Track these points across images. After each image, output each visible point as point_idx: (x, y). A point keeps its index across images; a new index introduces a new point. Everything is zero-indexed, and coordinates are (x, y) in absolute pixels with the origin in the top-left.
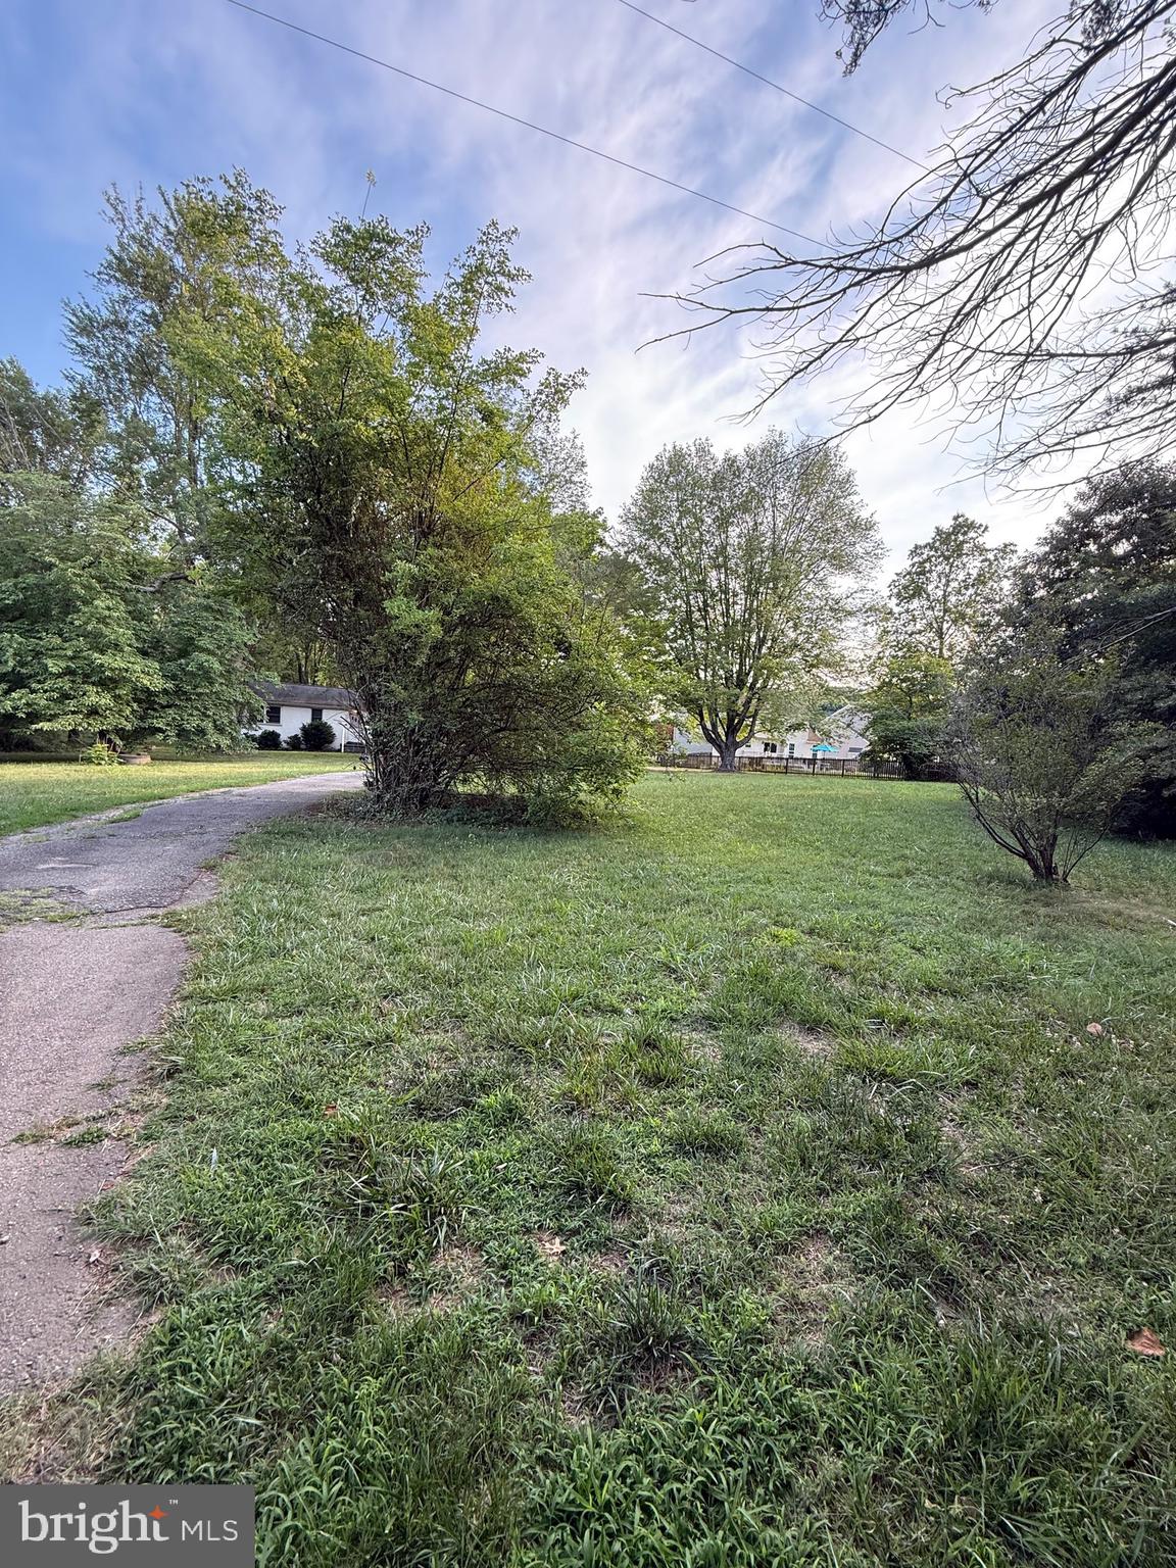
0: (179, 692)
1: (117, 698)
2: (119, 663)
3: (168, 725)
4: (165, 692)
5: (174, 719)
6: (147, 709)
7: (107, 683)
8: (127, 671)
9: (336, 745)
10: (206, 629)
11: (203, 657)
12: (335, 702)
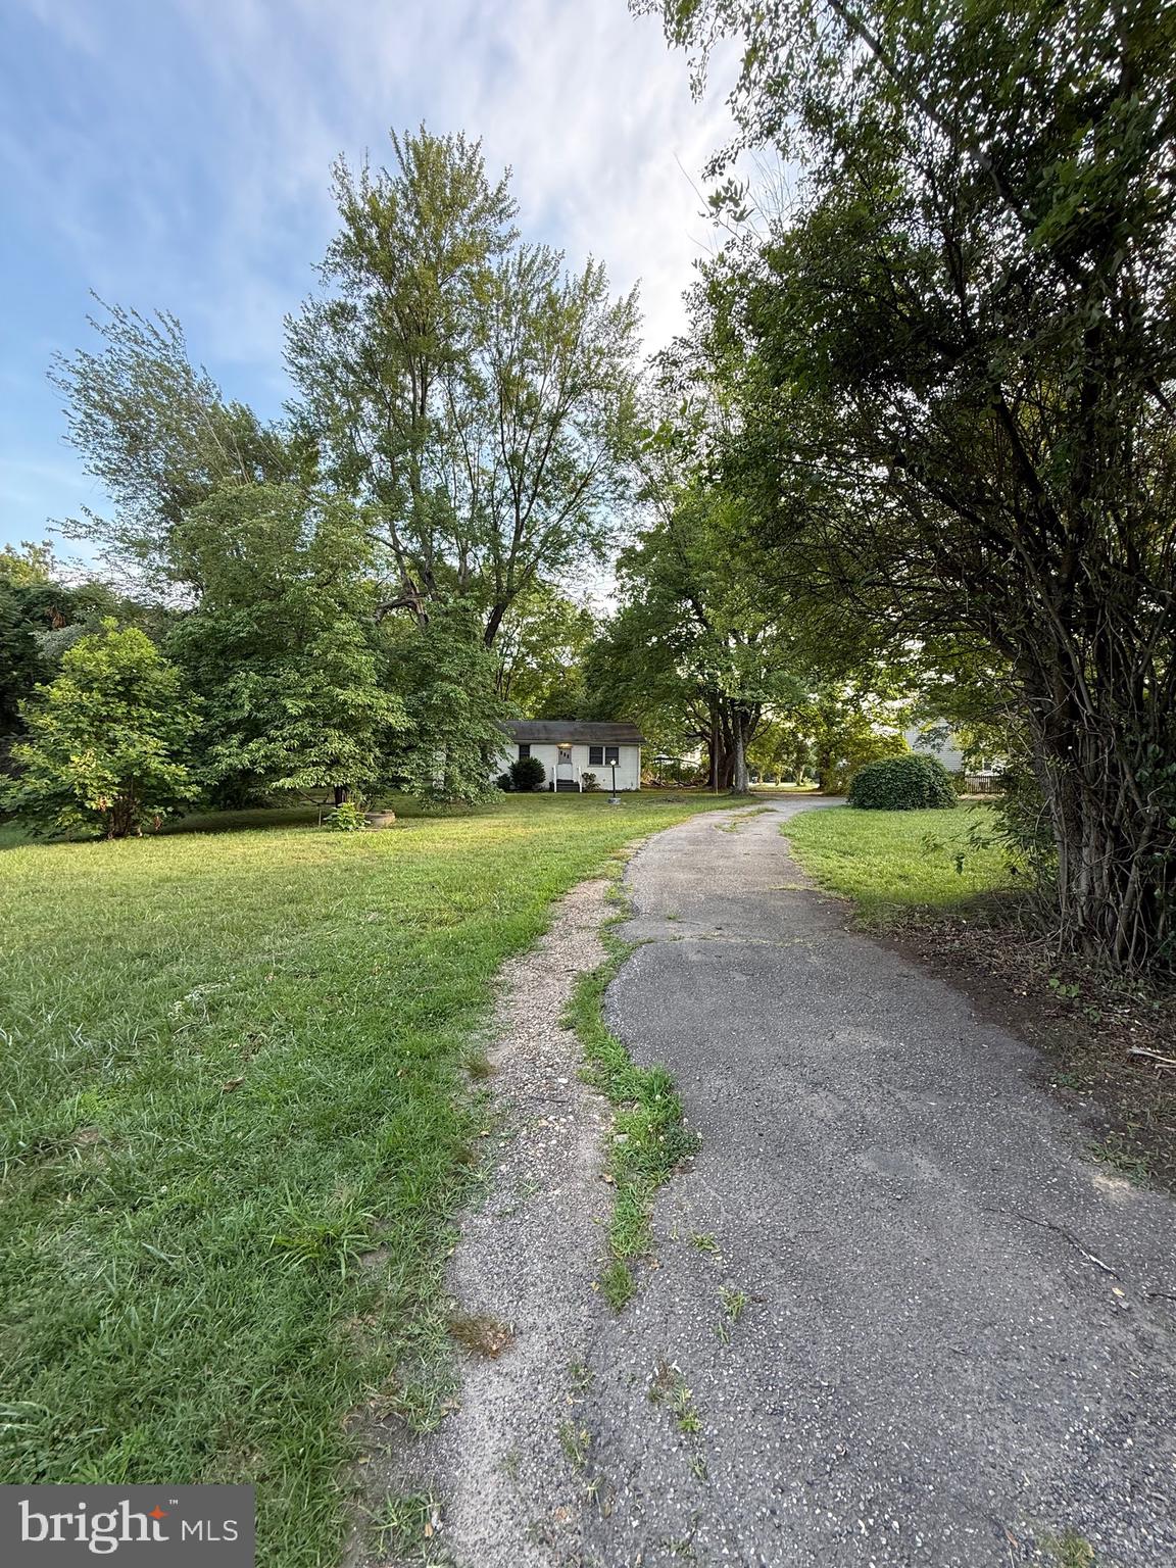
0: (423, 732)
1: (360, 742)
2: (362, 699)
3: (412, 773)
4: (408, 732)
5: (418, 765)
6: (389, 754)
7: (349, 726)
8: (371, 708)
9: (546, 784)
10: (445, 652)
11: (447, 687)
12: (542, 736)
